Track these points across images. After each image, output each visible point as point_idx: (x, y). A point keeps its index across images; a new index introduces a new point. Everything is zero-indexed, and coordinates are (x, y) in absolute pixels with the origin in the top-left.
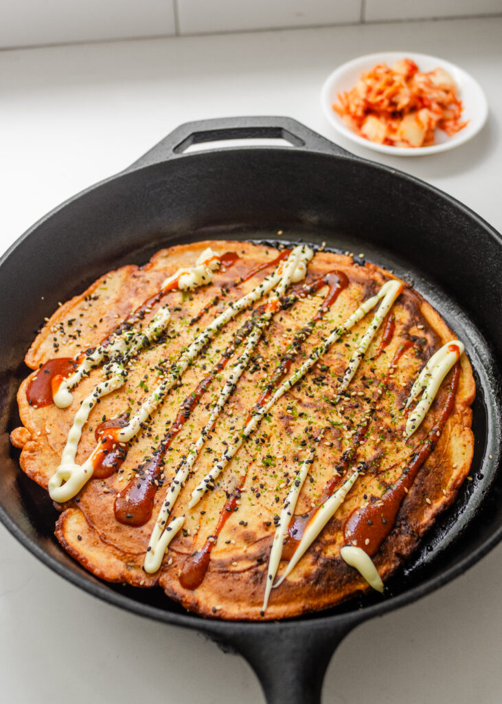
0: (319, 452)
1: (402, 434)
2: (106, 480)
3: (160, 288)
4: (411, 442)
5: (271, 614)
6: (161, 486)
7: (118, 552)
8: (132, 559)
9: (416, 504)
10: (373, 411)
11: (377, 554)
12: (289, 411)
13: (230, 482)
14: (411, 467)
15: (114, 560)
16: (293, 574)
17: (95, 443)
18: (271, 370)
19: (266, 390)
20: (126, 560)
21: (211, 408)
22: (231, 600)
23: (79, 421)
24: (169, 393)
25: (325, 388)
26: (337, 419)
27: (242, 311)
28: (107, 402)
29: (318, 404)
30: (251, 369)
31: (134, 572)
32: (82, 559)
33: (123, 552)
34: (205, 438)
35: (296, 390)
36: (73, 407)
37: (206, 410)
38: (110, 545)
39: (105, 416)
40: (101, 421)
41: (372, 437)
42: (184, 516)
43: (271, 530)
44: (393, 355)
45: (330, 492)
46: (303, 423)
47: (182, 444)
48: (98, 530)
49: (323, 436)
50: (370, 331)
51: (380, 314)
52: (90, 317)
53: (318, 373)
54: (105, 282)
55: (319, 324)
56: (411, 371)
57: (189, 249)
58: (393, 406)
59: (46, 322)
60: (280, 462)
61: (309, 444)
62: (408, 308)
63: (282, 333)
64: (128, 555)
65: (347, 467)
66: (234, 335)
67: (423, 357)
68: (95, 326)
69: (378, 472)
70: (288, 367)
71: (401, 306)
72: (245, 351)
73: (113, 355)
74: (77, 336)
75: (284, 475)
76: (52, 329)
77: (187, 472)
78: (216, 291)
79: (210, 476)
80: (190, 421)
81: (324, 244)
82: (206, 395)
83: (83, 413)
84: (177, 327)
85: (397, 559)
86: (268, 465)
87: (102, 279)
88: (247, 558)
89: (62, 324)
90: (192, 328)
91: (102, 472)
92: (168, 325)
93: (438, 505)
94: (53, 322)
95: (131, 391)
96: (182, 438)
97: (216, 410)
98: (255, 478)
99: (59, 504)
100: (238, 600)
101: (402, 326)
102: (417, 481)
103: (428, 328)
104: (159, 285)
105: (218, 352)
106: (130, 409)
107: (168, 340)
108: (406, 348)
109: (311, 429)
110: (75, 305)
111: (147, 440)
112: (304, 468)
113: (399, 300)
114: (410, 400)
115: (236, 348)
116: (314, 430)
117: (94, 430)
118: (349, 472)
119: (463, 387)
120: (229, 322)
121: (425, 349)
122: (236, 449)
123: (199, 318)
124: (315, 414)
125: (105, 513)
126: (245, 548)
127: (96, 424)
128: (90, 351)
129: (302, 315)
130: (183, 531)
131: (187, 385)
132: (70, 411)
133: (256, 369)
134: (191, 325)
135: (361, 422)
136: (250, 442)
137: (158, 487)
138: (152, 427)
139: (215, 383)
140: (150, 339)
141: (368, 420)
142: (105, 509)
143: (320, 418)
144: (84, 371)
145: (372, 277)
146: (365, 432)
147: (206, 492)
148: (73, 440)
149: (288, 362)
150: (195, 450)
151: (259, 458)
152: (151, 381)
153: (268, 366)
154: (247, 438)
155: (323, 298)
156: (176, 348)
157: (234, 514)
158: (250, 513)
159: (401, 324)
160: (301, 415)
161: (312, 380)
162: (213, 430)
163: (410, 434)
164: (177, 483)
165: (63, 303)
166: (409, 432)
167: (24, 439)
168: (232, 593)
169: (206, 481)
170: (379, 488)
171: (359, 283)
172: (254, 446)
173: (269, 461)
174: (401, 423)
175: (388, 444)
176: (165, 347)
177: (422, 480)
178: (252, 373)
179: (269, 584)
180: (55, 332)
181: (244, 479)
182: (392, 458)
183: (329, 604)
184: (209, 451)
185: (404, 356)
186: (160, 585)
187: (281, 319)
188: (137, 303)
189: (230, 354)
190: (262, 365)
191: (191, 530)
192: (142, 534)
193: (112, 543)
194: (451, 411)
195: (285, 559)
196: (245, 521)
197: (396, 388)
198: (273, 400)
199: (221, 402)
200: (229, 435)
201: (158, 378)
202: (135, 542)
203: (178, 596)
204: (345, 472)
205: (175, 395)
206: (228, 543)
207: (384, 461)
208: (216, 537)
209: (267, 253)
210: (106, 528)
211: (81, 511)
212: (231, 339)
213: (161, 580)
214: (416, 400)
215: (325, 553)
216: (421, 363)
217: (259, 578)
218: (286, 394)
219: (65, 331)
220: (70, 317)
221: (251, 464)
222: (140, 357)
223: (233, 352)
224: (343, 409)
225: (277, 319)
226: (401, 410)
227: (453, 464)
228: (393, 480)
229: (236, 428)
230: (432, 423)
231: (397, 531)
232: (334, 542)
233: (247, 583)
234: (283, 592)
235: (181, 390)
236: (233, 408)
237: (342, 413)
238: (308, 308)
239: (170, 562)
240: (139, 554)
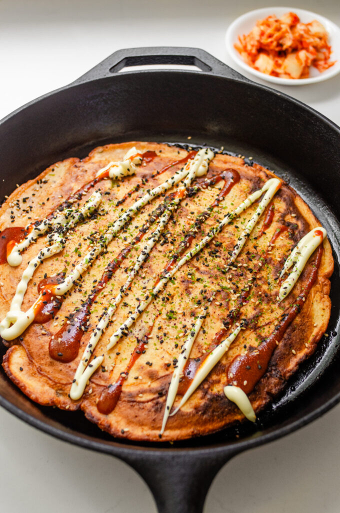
0: (211, 310)
1: (276, 299)
2: (44, 325)
3: (95, 176)
4: (282, 305)
5: (167, 436)
6: (86, 331)
7: (50, 382)
8: (61, 388)
9: (284, 354)
10: (254, 279)
11: (252, 393)
12: (189, 277)
13: (140, 330)
14: (282, 324)
15: (47, 388)
16: (185, 406)
17: (37, 295)
18: (177, 243)
19: (172, 259)
20: (56, 388)
21: (129, 272)
22: (136, 424)
23: (26, 277)
24: (97, 258)
25: (218, 260)
26: (226, 284)
27: (157, 197)
28: (49, 263)
29: (212, 272)
30: (161, 242)
31: (62, 399)
32: (22, 387)
33: (54, 382)
34: (123, 294)
35: (195, 260)
36: (22, 266)
37: (124, 273)
38: (45, 376)
39: (46, 274)
40: (43, 278)
41: (252, 300)
42: (103, 355)
43: (171, 370)
44: (272, 236)
45: (218, 342)
46: (199, 286)
47: (105, 299)
48: (36, 364)
49: (214, 297)
50: (255, 217)
51: (263, 204)
52: (39, 196)
53: (213, 247)
54: (53, 170)
55: (216, 209)
56: (284, 249)
57: (119, 147)
58: (270, 276)
59: (6, 199)
60: (180, 316)
61: (203, 303)
62: (285, 200)
63: (187, 215)
64: (58, 385)
65: (232, 323)
66: (149, 215)
67: (295, 239)
68: (44, 204)
69: (256, 328)
70: (190, 242)
71: (279, 199)
72: (157, 228)
73: (55, 226)
74: (29, 211)
75: (182, 326)
76: (10, 204)
77: (107, 321)
78: (137, 180)
79: (125, 325)
80: (112, 281)
81: (222, 148)
82: (125, 261)
83: (29, 271)
84: (106, 207)
85: (267, 397)
86: (170, 318)
87: (51, 168)
88: (150, 391)
89: (18, 201)
90: (118, 208)
91: (41, 318)
92: (100, 205)
93: (301, 355)
94: (11, 199)
95: (68, 256)
96: (105, 294)
97: (133, 273)
98: (160, 328)
99: (7, 341)
100: (141, 424)
101: (280, 214)
102: (286, 336)
103: (299, 216)
104: (94, 174)
105: (137, 227)
106: (66, 269)
107: (99, 217)
108: (282, 231)
109: (205, 292)
110: (29, 186)
111: (78, 294)
112: (198, 322)
113: (278, 194)
114: (283, 272)
115: (150, 225)
116: (207, 292)
117: (37, 285)
118: (234, 327)
119: (324, 264)
120: (146, 205)
121: (296, 233)
122: (146, 304)
123: (124, 201)
124: (210, 280)
125: (42, 351)
126: (149, 383)
127: (39, 280)
128: (38, 223)
129: (203, 202)
130: (101, 368)
131: (111, 253)
132: (19, 269)
133: (165, 242)
134: (117, 206)
135: (245, 287)
136: (158, 300)
137: (84, 332)
138: (83, 284)
139: (133, 252)
140: (85, 215)
141: (250, 286)
142: (42, 347)
143: (213, 283)
144: (32, 238)
145: (258, 175)
146: (248, 296)
147: (122, 337)
148: (20, 292)
149: (190, 237)
150: (114, 304)
151: (164, 312)
152: (84, 247)
153: (175, 240)
154: (156, 297)
155: (220, 189)
156: (104, 223)
157: (142, 356)
158: (155, 355)
159: (279, 212)
160: (198, 280)
161: (208, 252)
163: (282, 298)
164: (99, 329)
165: (20, 185)
166: (281, 297)
168: (137, 419)
169: (122, 329)
170: (256, 340)
171: (248, 179)
172: (161, 303)
173: (172, 315)
174: (275, 290)
175: (264, 306)
176: (96, 222)
177: (289, 335)
178: (162, 245)
179: (166, 413)
180: (12, 207)
181: (151, 328)
182: (267, 317)
183: (213, 430)
184: (126, 305)
185: (280, 237)
186: (82, 409)
187: (187, 205)
188: (77, 187)
189: (146, 229)
190: (170, 240)
191: (108, 367)
192: (70, 369)
193: (46, 375)
194: (314, 282)
195: (180, 394)
196: (151, 362)
197: (273, 262)
198: (177, 267)
199: (137, 267)
200: (142, 293)
201: (89, 246)
202: (64, 375)
203: (95, 419)
204: (230, 326)
205: (101, 260)
206: (137, 378)
207: (261, 319)
208: (127, 374)
209: (179, 153)
210: (42, 362)
211: (23, 348)
212: (147, 218)
213: (82, 405)
214: (287, 272)
215: (212, 390)
216: (293, 244)
217: (159, 407)
218: (187, 262)
219: (20, 207)
220: (24, 196)
221: (157, 316)
222: (77, 229)
223: (148, 228)
224: (231, 277)
225: (183, 204)
226: (276, 279)
227: (314, 323)
228: (268, 334)
229: (147, 288)
230: (299, 291)
231: (268, 374)
232: (219, 382)
233: (150, 411)
234: (178, 419)
235: (106, 256)
236: (146, 272)
237: (230, 280)
238: (208, 197)
239: (90, 391)
240: (66, 384)
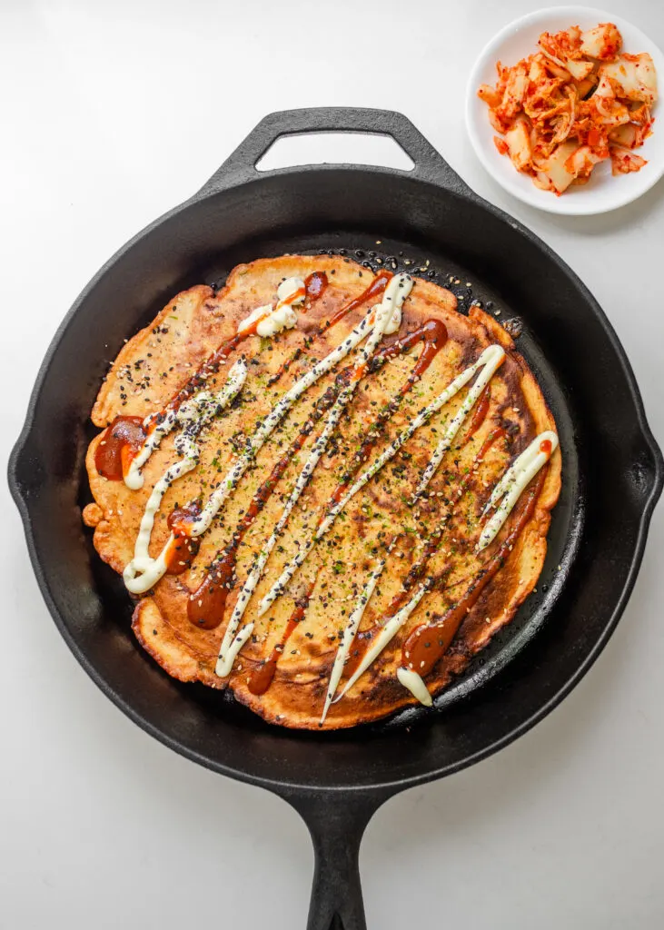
0: (389, 561)
1: (474, 547)
2: (180, 577)
3: (236, 328)
4: (482, 556)
5: (328, 725)
6: (232, 588)
7: (191, 651)
8: (206, 661)
9: (476, 623)
10: (449, 517)
11: (427, 677)
12: (365, 510)
13: (299, 587)
14: (476, 585)
15: (187, 659)
16: (350, 690)
17: (168, 533)
18: (350, 455)
19: (342, 483)
20: (198, 660)
21: (285, 501)
22: (293, 710)
23: (151, 509)
24: (244, 475)
25: (404, 483)
26: (412, 524)
27: (326, 374)
28: (179, 486)
29: (395, 505)
30: (329, 453)
31: (206, 673)
32: (158, 660)
33: (196, 651)
34: (277, 536)
35: (374, 482)
36: (145, 489)
37: (279, 502)
38: (184, 643)
39: (177, 502)
40: (174, 507)
41: (443, 550)
42: (254, 623)
43: (336, 644)
44: (481, 444)
45: (393, 610)
46: (376, 524)
47: (255, 539)
48: (173, 627)
49: (394, 546)
50: (460, 415)
51: (474, 392)
52: (158, 358)
53: (400, 462)
54: (175, 308)
55: (408, 396)
56: (496, 467)
57: (272, 264)
58: (472, 509)
59: (111, 366)
60: (350, 570)
61: (379, 552)
62: (507, 383)
63: (366, 407)
64: (201, 656)
65: (414, 583)
66: (314, 405)
67: (513, 450)
68: (165, 375)
69: (444, 588)
70: (368, 453)
71: (499, 379)
72: (327, 431)
73: (184, 423)
74: (146, 386)
75: (351, 585)
76: (118, 374)
77: (257, 576)
78: (298, 338)
79: (280, 585)
80: (263, 514)
82: (281, 483)
83: (153, 502)
84: (255, 388)
85: (450, 677)
86: (337, 572)
87: (172, 304)
88: (310, 671)
89: (128, 367)
90: (270, 390)
91: (175, 570)
92: (243, 389)
93: (497, 624)
94: (119, 366)
95: (204, 472)
96: (254, 532)
97: (290, 505)
98: (324, 586)
99: (134, 595)
100: (299, 709)
101: (496, 407)
102: (480, 599)
103: (525, 411)
104: (235, 324)
105: (296, 425)
106: (202, 494)
107: (244, 404)
108: (496, 436)
109: (384, 535)
110: (142, 341)
111: (219, 530)
112: (372, 582)
113: (500, 371)
114: (489, 506)
115: (314, 423)
116: (387, 535)
117: (167, 517)
118: (416, 588)
119: (547, 488)
120: (310, 387)
121: (516, 440)
122: (306, 553)
123: (278, 378)
124: (390, 517)
125: (178, 612)
126: (309, 661)
127: (168, 510)
128: (160, 419)
129: (390, 383)
130: (253, 637)
131: (262, 468)
132: (141, 496)
133: (334, 453)
134: (269, 386)
135: (435, 532)
136: (322, 543)
137: (228, 589)
138: (225, 515)
139: (291, 468)
140: (224, 406)
141: (442, 531)
142: (179, 608)
143: (394, 522)
144: (154, 444)
145: (474, 332)
146: (438, 543)
147: (276, 599)
148: (146, 530)
149: (368, 445)
150: (266, 552)
151: (330, 562)
152: (225, 457)
153: (348, 449)
154: (318, 541)
155: (416, 359)
156: (251, 415)
157: (301, 623)
158: (317, 624)
159: (497, 403)
160: (376, 516)
161: (392, 470)
162: (286, 527)
163: (482, 548)
164: (248, 591)
165: (129, 340)
166: (480, 546)
167: (96, 519)
168: (295, 703)
169: (276, 590)
170: (443, 605)
171: (458, 342)
172: (326, 548)
173: (339, 567)
174: (475, 533)
175: (458, 558)
176: (240, 414)
177: (485, 598)
178: (330, 457)
179: (328, 701)
180: (122, 379)
181: (313, 585)
182: (461, 573)
183: (382, 716)
184: (281, 550)
185: (493, 449)
186: (230, 688)
187: (367, 387)
188: (210, 347)
189: (308, 431)
190: (341, 448)
191: (261, 637)
192: (214, 638)
193: (186, 642)
194: (531, 516)
195: (345, 676)
196: (311, 633)
197: (477, 489)
198: (349, 496)
199: (295, 496)
200: (302, 534)
201: (232, 456)
202: (207, 645)
203: (246, 703)
204: (412, 587)
205: (249, 478)
206: (294, 653)
207: (452, 576)
208: (282, 646)
209: (361, 275)
210: (180, 626)
211: (156, 601)
212: (311, 410)
213: (230, 684)
214: (495, 507)
215: (383, 671)
216: (509, 459)
217: (320, 691)
218: (363, 489)
219: (132, 377)
220: (136, 359)
221: (321, 569)
222: (214, 425)
223: (311, 429)
224: (418, 514)
225: (362, 387)
226: (479, 517)
227: (520, 579)
228: (458, 597)
229: (309, 527)
230: (507, 532)
231: (452, 649)
232: (392, 660)
233: (309, 695)
234: (342, 706)
235: (255, 473)
236: (308, 502)
237: (417, 518)
238: (400, 369)
239: (240, 668)
240: (210, 657)
